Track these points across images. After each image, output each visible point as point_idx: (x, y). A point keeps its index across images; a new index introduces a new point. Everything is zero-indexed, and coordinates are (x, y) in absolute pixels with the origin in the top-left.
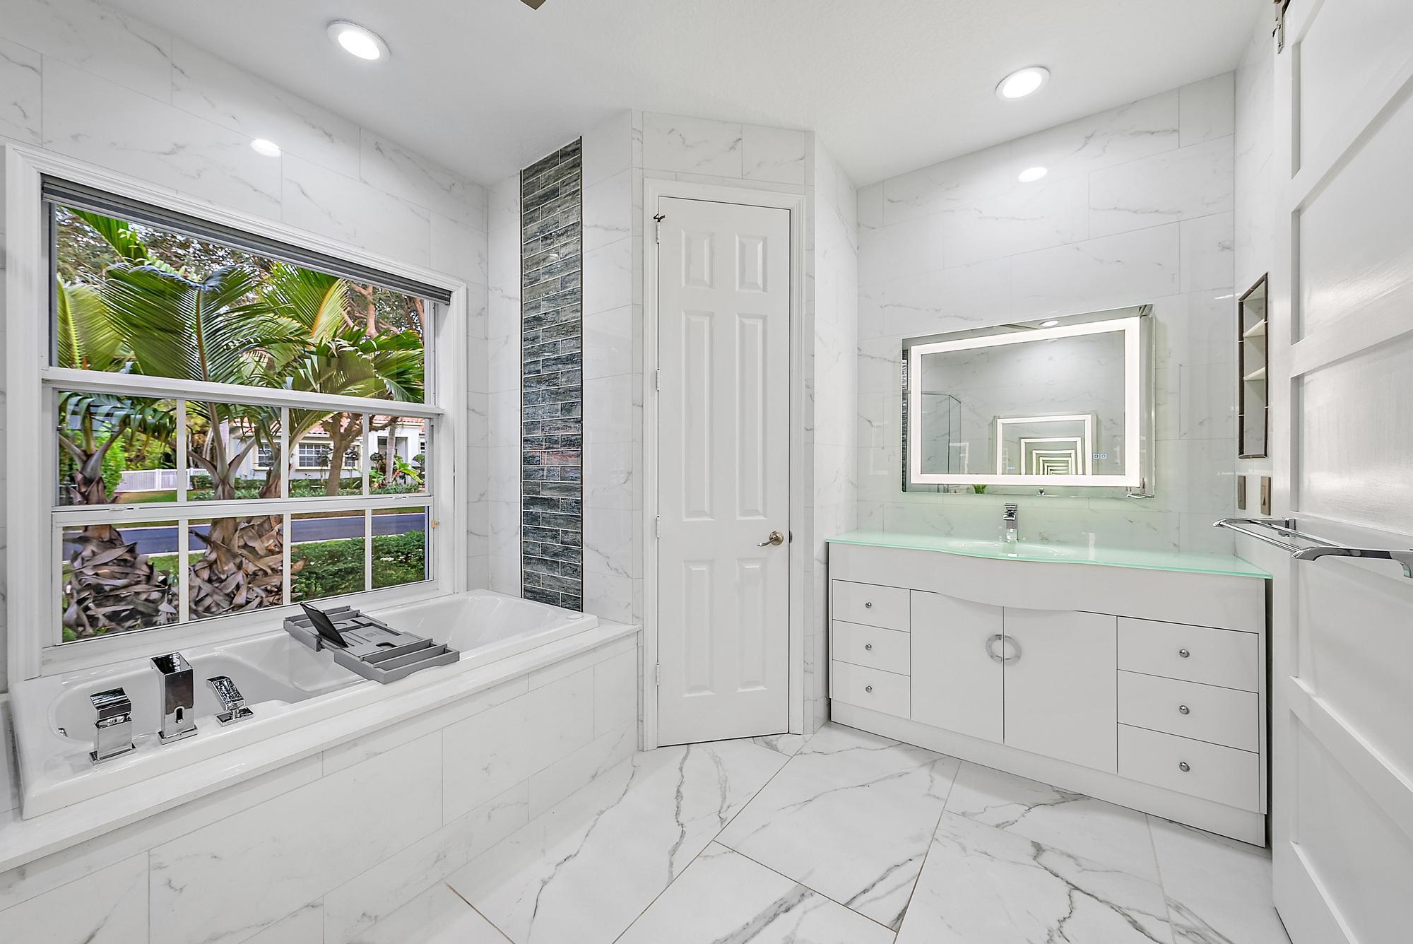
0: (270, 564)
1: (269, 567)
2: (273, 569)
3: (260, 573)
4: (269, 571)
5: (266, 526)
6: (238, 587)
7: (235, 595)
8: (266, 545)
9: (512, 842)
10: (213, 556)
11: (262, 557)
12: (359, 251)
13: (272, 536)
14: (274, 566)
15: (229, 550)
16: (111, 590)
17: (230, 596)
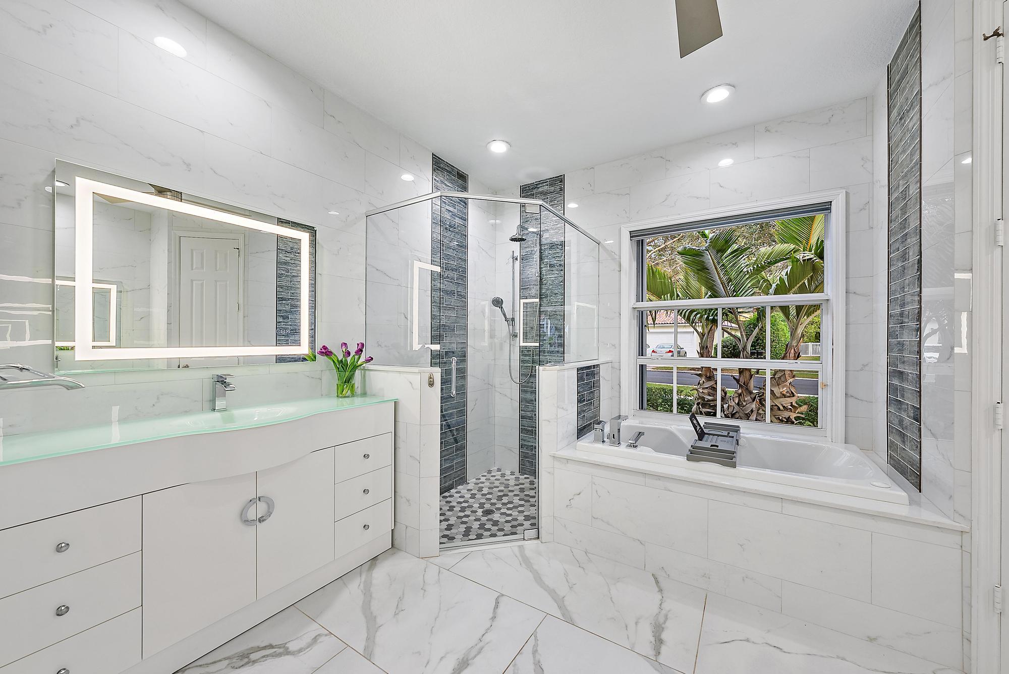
0: (782, 403)
1: (782, 405)
2: (784, 407)
3: (776, 407)
4: (781, 408)
5: (783, 379)
6: (752, 411)
7: (750, 416)
8: (781, 391)
9: (758, 611)
10: (740, 391)
11: (777, 398)
12: (755, 204)
13: (786, 385)
14: (784, 405)
15: (747, 389)
16: (707, 401)
17: (748, 416)
